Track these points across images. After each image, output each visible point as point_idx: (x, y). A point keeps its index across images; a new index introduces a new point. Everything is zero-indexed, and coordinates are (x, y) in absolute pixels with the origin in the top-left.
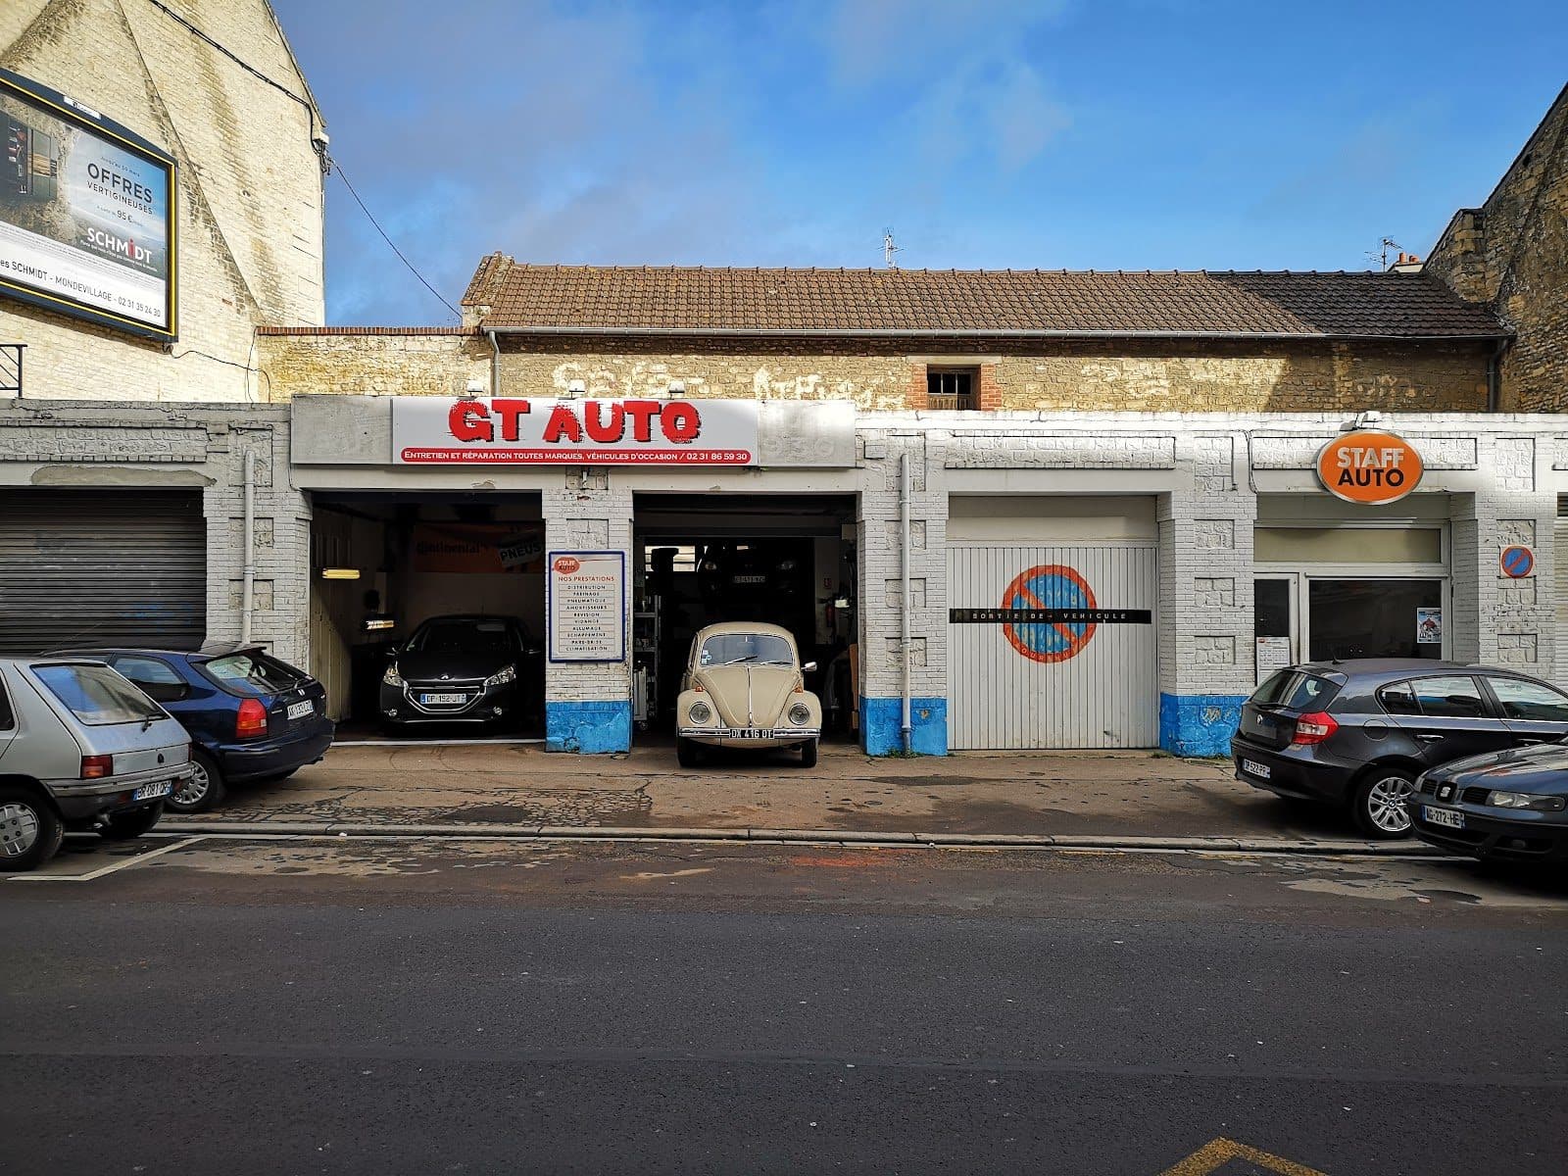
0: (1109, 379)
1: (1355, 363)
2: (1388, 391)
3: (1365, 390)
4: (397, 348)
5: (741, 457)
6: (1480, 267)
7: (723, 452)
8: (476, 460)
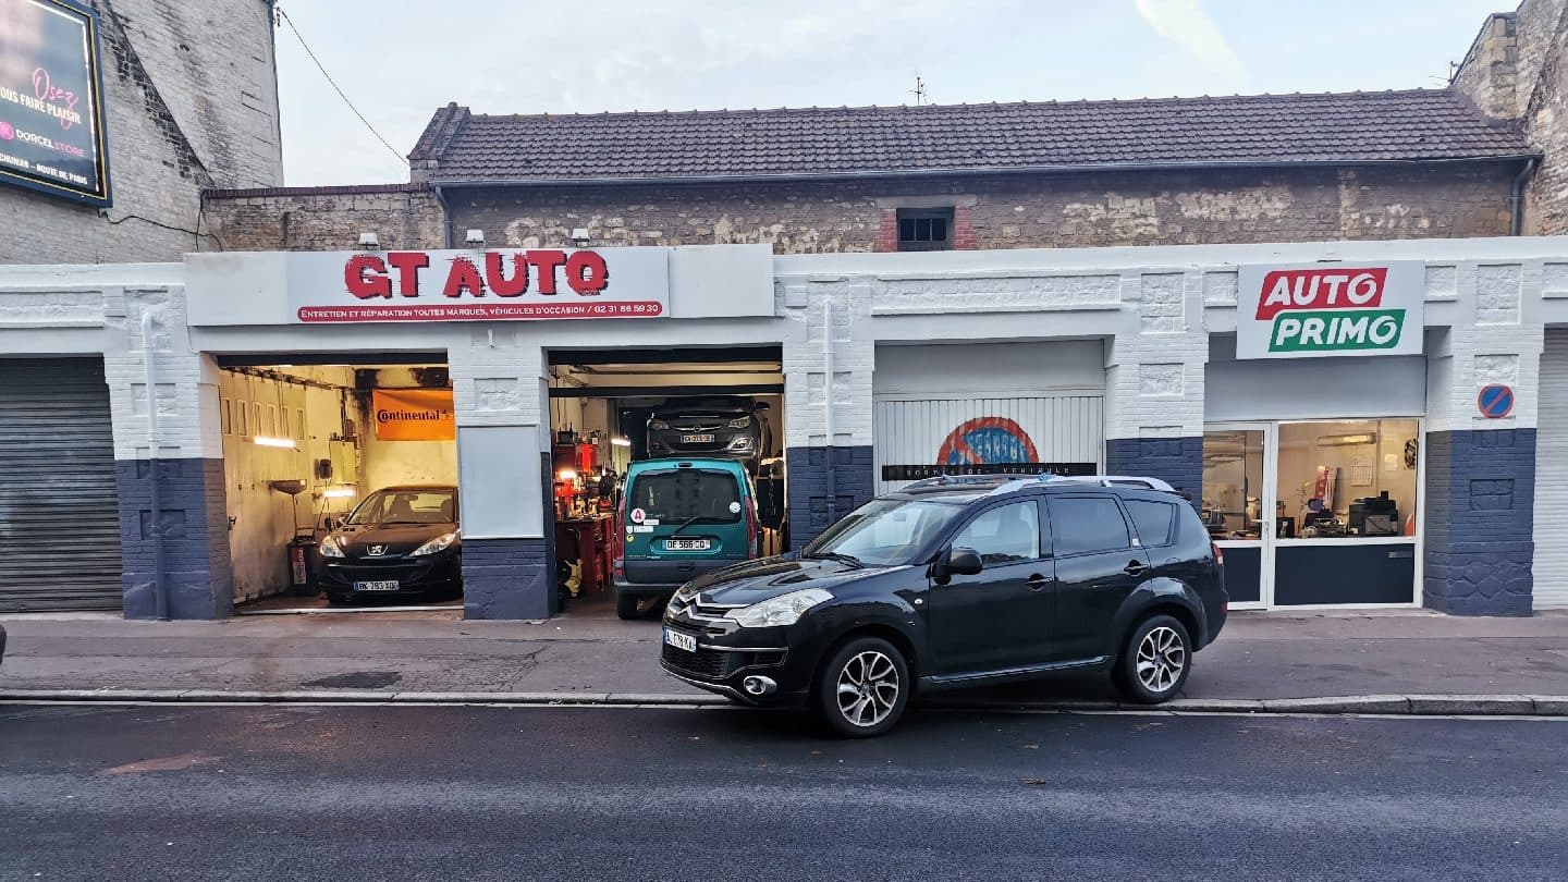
0: (1093, 219)
1: (1363, 192)
2: (1399, 222)
3: (1373, 221)
4: (347, 208)
5: (650, 309)
6: (1510, 79)
7: (632, 304)
8: (375, 317)
